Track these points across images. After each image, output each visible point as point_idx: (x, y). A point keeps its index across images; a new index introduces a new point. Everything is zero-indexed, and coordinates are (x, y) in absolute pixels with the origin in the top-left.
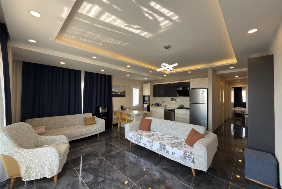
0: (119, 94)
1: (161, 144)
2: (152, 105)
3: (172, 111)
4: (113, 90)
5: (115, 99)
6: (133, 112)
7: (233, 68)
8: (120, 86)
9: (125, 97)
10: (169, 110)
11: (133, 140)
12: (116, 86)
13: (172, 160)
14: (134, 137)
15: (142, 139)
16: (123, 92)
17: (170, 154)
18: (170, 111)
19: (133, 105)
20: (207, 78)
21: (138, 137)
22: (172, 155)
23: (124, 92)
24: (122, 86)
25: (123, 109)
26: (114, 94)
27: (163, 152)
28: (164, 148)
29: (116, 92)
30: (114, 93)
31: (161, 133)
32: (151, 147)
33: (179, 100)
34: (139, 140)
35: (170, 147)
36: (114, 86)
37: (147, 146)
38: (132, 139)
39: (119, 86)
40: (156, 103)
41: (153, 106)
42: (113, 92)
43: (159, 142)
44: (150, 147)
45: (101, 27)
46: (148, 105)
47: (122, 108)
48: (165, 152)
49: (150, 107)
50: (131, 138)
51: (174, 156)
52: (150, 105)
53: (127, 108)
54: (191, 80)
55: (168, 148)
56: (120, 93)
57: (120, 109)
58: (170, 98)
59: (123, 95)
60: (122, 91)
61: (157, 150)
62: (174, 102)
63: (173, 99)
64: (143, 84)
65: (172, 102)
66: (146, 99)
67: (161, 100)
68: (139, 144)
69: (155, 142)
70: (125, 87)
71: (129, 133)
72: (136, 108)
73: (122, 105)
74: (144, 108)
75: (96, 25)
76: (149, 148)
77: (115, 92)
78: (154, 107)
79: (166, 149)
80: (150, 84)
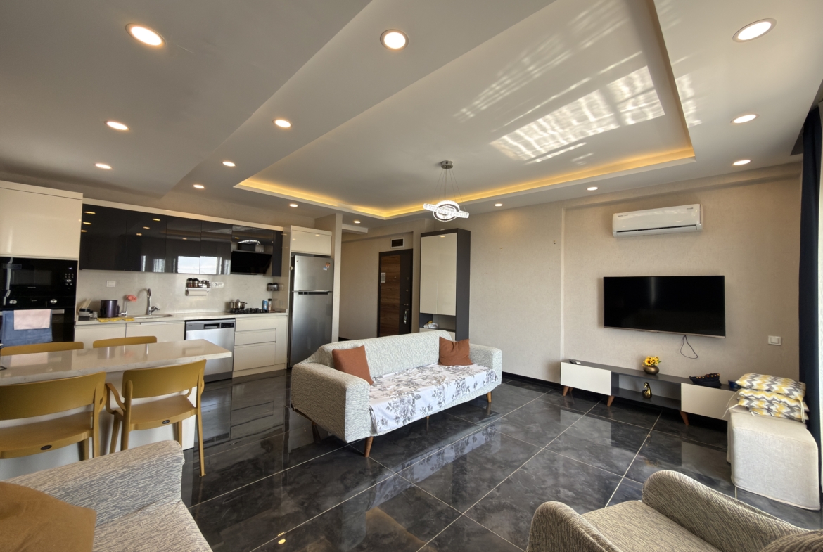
2: (85, 314)
3: (224, 326)
7: (359, 222)
10: (209, 323)
11: (389, 423)
14: (393, 412)
15: (419, 397)
18: (217, 324)
20: (329, 233)
21: (406, 402)
33: (220, 285)
35: (471, 377)
38: (386, 423)
40: (106, 302)
41: (90, 315)
43: (451, 380)
45: (573, 87)
49: (78, 322)
52: (76, 316)
54: (293, 227)
63: (196, 280)
67: (118, 283)
68: (409, 419)
75: (585, 81)
78: (95, 322)
80: (79, 195)
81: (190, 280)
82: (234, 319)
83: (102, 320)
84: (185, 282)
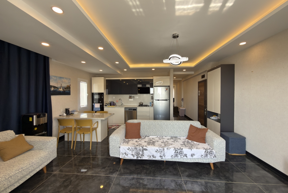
0: (61, 90)
1: (176, 149)
2: (106, 105)
3: (134, 110)
4: (52, 83)
5: (54, 99)
6: (81, 116)
8: (63, 78)
9: (70, 94)
10: (130, 109)
11: (129, 155)
12: (56, 77)
13: (192, 162)
14: (131, 152)
15: (146, 150)
16: (67, 88)
17: (189, 156)
18: (132, 109)
19: (80, 106)
20: (169, 77)
21: (138, 149)
22: (191, 157)
23: (69, 88)
24: (66, 78)
25: (69, 113)
26: (54, 91)
27: (179, 157)
28: (181, 153)
29: (56, 86)
30: (52, 89)
31: (156, 136)
32: (162, 157)
33: (137, 97)
34: (141, 153)
35: (188, 149)
36: (53, 77)
37: (155, 157)
38: (127, 155)
39: (61, 78)
40: (111, 102)
41: (108, 105)
42: (52, 86)
43: (172, 147)
44: (160, 157)
46: (101, 105)
47: (67, 111)
48: (183, 157)
49: (104, 107)
50: (125, 153)
51: (194, 157)
52: (104, 105)
53: (74, 111)
54: (154, 77)
55: (186, 150)
56: (63, 89)
57: (65, 114)
58: (127, 96)
59: (66, 92)
60: (65, 85)
61: (170, 157)
62: (132, 100)
63: (131, 96)
64: (92, 78)
65: (130, 100)
66: (96, 97)
67: (115, 98)
68: (140, 158)
69: (167, 149)
70: (70, 79)
71: (120, 147)
72: (84, 111)
73: (67, 107)
74: (94, 109)
76: (158, 158)
77: (54, 87)
78: (107, 107)
79: (183, 153)
80: (103, 78)
81: (130, 96)
82: (137, 108)
83: (110, 106)
84: (129, 97)
